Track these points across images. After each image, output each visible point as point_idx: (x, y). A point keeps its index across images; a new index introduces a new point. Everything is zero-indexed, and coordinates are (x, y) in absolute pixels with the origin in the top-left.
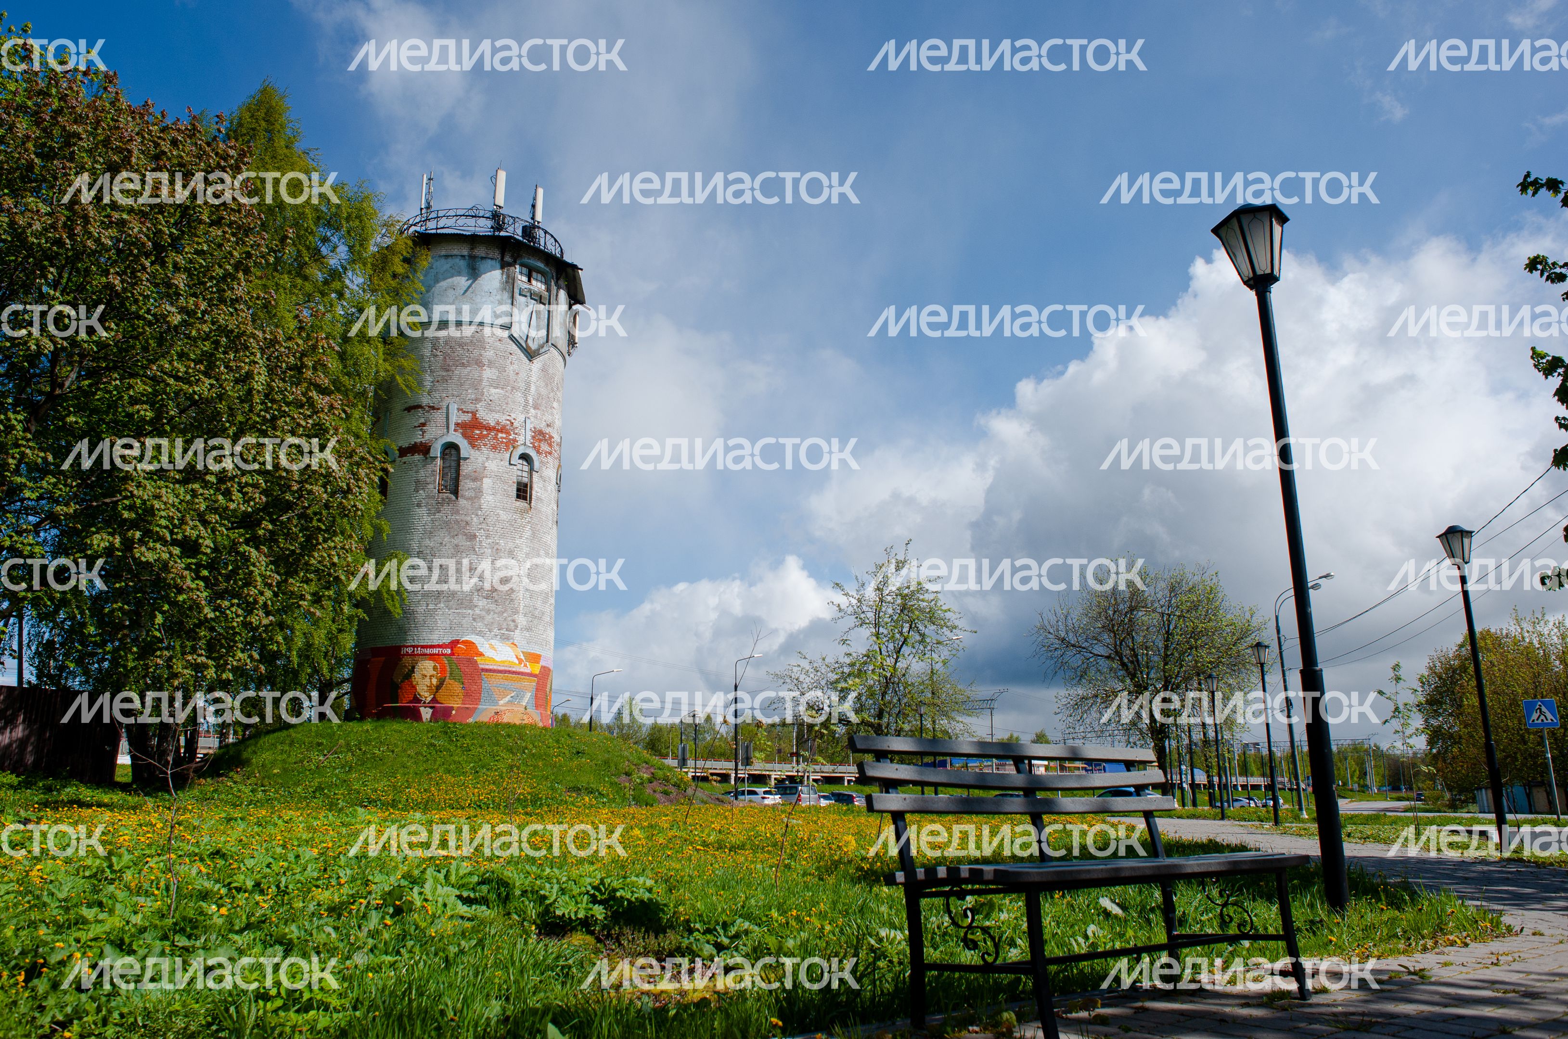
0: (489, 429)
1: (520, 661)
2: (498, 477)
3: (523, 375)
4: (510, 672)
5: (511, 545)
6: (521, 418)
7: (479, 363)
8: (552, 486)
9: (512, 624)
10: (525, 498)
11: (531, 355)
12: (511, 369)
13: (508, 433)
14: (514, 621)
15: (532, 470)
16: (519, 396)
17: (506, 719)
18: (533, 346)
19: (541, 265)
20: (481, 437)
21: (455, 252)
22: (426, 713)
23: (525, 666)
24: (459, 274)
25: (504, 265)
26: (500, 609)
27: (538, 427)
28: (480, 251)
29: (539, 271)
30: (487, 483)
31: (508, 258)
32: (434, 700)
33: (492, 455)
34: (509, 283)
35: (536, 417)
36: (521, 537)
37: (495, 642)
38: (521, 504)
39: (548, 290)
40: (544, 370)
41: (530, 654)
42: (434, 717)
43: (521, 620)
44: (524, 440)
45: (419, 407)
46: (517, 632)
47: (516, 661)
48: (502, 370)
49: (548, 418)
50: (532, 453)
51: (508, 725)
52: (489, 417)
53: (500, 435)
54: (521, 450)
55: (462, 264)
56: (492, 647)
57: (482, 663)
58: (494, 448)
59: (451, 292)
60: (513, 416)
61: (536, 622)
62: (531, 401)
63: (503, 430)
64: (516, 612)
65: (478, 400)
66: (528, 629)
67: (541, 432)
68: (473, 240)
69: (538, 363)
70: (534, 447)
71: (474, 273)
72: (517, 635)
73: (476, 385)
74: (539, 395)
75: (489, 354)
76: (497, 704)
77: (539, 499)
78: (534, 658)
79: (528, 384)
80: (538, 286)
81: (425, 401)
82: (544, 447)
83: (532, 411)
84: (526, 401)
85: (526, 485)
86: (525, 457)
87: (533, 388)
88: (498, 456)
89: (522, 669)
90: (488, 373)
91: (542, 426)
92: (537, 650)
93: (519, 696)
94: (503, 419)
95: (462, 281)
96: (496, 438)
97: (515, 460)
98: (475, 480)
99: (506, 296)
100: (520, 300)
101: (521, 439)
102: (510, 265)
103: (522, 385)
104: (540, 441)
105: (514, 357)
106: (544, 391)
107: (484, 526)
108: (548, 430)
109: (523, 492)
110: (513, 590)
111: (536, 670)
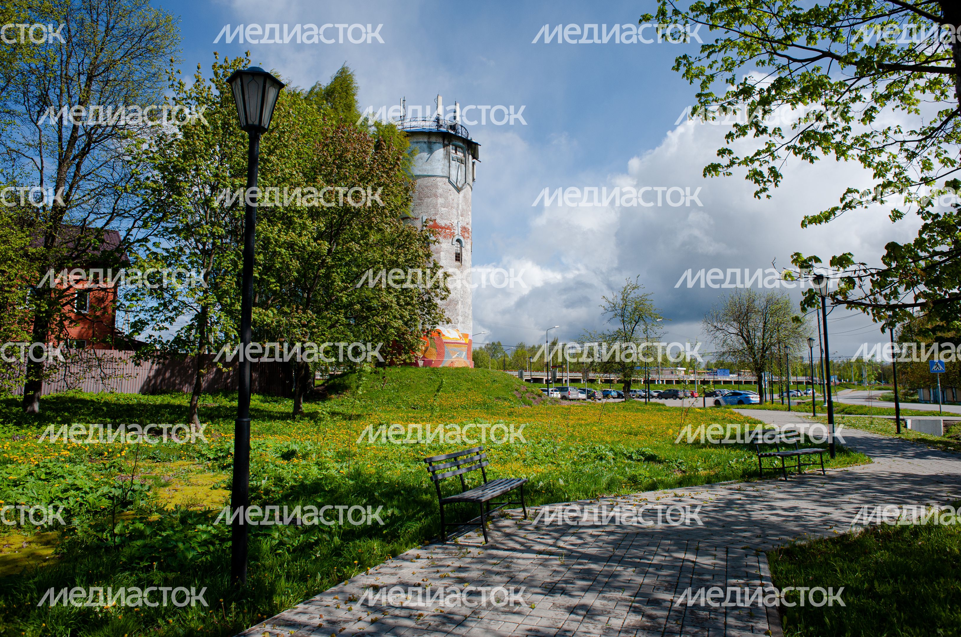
0: (442, 228)
1: (461, 337)
2: (447, 251)
3: (456, 200)
4: (456, 343)
6: (456, 222)
7: (436, 196)
8: (469, 253)
9: (456, 321)
10: (459, 260)
11: (459, 190)
12: (450, 198)
13: (451, 229)
14: (457, 319)
15: (461, 246)
16: (454, 211)
17: (456, 365)
18: (460, 185)
19: (461, 144)
20: (439, 232)
21: (421, 140)
22: (421, 363)
23: (463, 339)
24: (424, 151)
25: (445, 146)
26: (451, 314)
27: (463, 225)
28: (433, 139)
29: (460, 147)
30: (442, 254)
31: (446, 142)
32: (424, 357)
33: (444, 240)
34: (448, 154)
35: (462, 220)
37: (450, 330)
38: (458, 263)
39: (465, 156)
40: (464, 197)
41: (464, 334)
42: (425, 365)
43: (460, 318)
44: (457, 231)
45: (409, 218)
46: (459, 324)
47: (459, 338)
48: (446, 198)
49: (467, 220)
50: (462, 238)
51: (457, 368)
52: (441, 222)
53: (447, 231)
54: (457, 237)
55: (425, 146)
56: (449, 332)
57: (444, 339)
58: (445, 237)
59: (420, 161)
60: (452, 221)
61: (464, 319)
62: (460, 213)
63: (448, 228)
64: (458, 315)
65: (436, 214)
66: (463, 323)
67: (464, 228)
68: (429, 134)
69: (461, 193)
70: (462, 235)
71: (431, 151)
72: (459, 326)
73: (435, 206)
74: (463, 210)
75: (440, 191)
76: (451, 357)
77: (465, 260)
78: (466, 336)
79: (458, 204)
80: (460, 155)
81: (411, 215)
82: (466, 235)
83: (460, 217)
84: (458, 213)
85: (459, 254)
86: (458, 241)
87: (460, 206)
88: (447, 241)
89: (461, 341)
90: (440, 201)
91: (465, 224)
92: (466, 332)
93: (461, 354)
94: (448, 223)
95: (425, 155)
96: (445, 232)
97: (455, 242)
98: (437, 253)
99: (446, 161)
100: (453, 163)
101: (456, 232)
102: (447, 145)
103: (455, 205)
104: (464, 232)
105: (451, 192)
106: (465, 207)
108: (467, 226)
109: (458, 257)
110: (456, 304)
111: (467, 341)
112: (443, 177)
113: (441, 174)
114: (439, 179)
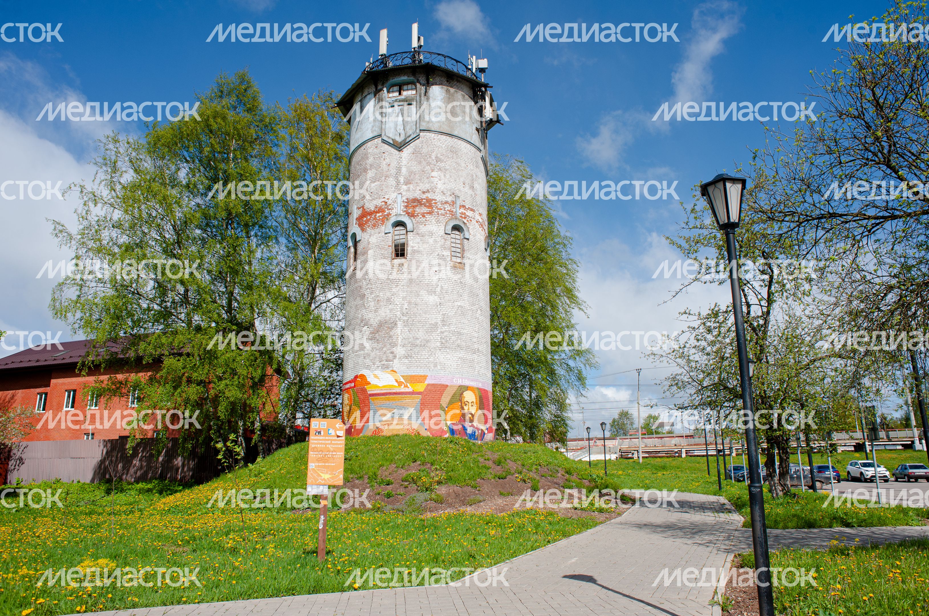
0: (371, 213)
1: (400, 384)
2: (378, 246)
3: (394, 164)
4: (390, 394)
5: (388, 294)
6: (394, 196)
8: (437, 237)
9: (391, 356)
10: (403, 255)
11: (398, 146)
12: (385, 164)
13: (384, 211)
14: (392, 353)
15: (406, 232)
16: (392, 181)
17: (387, 431)
18: (401, 140)
20: (367, 221)
21: (356, 103)
23: (406, 386)
25: (377, 93)
26: (380, 345)
27: (411, 197)
28: (366, 93)
29: (409, 83)
30: (371, 253)
31: (379, 87)
33: (373, 231)
35: (408, 190)
36: (397, 286)
37: (378, 372)
39: (417, 92)
40: (414, 152)
41: (412, 377)
43: (400, 351)
46: (396, 361)
47: (396, 384)
48: (379, 167)
49: (426, 186)
50: (406, 218)
52: (370, 206)
53: (378, 215)
54: (393, 220)
55: (358, 107)
56: (376, 376)
57: (370, 389)
58: (374, 226)
59: (354, 131)
60: (387, 197)
61: (416, 350)
62: (402, 180)
63: (381, 210)
64: (395, 345)
66: (409, 357)
67: (415, 200)
69: (407, 151)
70: (408, 213)
72: (396, 364)
75: (371, 160)
77: (414, 252)
78: (417, 379)
79: (399, 169)
80: (407, 93)
82: (419, 210)
83: (405, 187)
84: (398, 183)
85: (403, 245)
86: (398, 224)
87: (404, 170)
88: (377, 230)
89: (402, 389)
90: (370, 174)
91: (417, 195)
92: (420, 372)
94: (379, 202)
96: (375, 218)
97: (391, 228)
98: (363, 255)
101: (394, 212)
102: (380, 91)
103: (393, 171)
104: (414, 207)
105: (386, 154)
106: (416, 168)
107: (369, 286)
108: (424, 196)
109: (400, 251)
110: (391, 329)
111: (420, 387)
112: (373, 138)
113: (371, 136)
114: (369, 144)
